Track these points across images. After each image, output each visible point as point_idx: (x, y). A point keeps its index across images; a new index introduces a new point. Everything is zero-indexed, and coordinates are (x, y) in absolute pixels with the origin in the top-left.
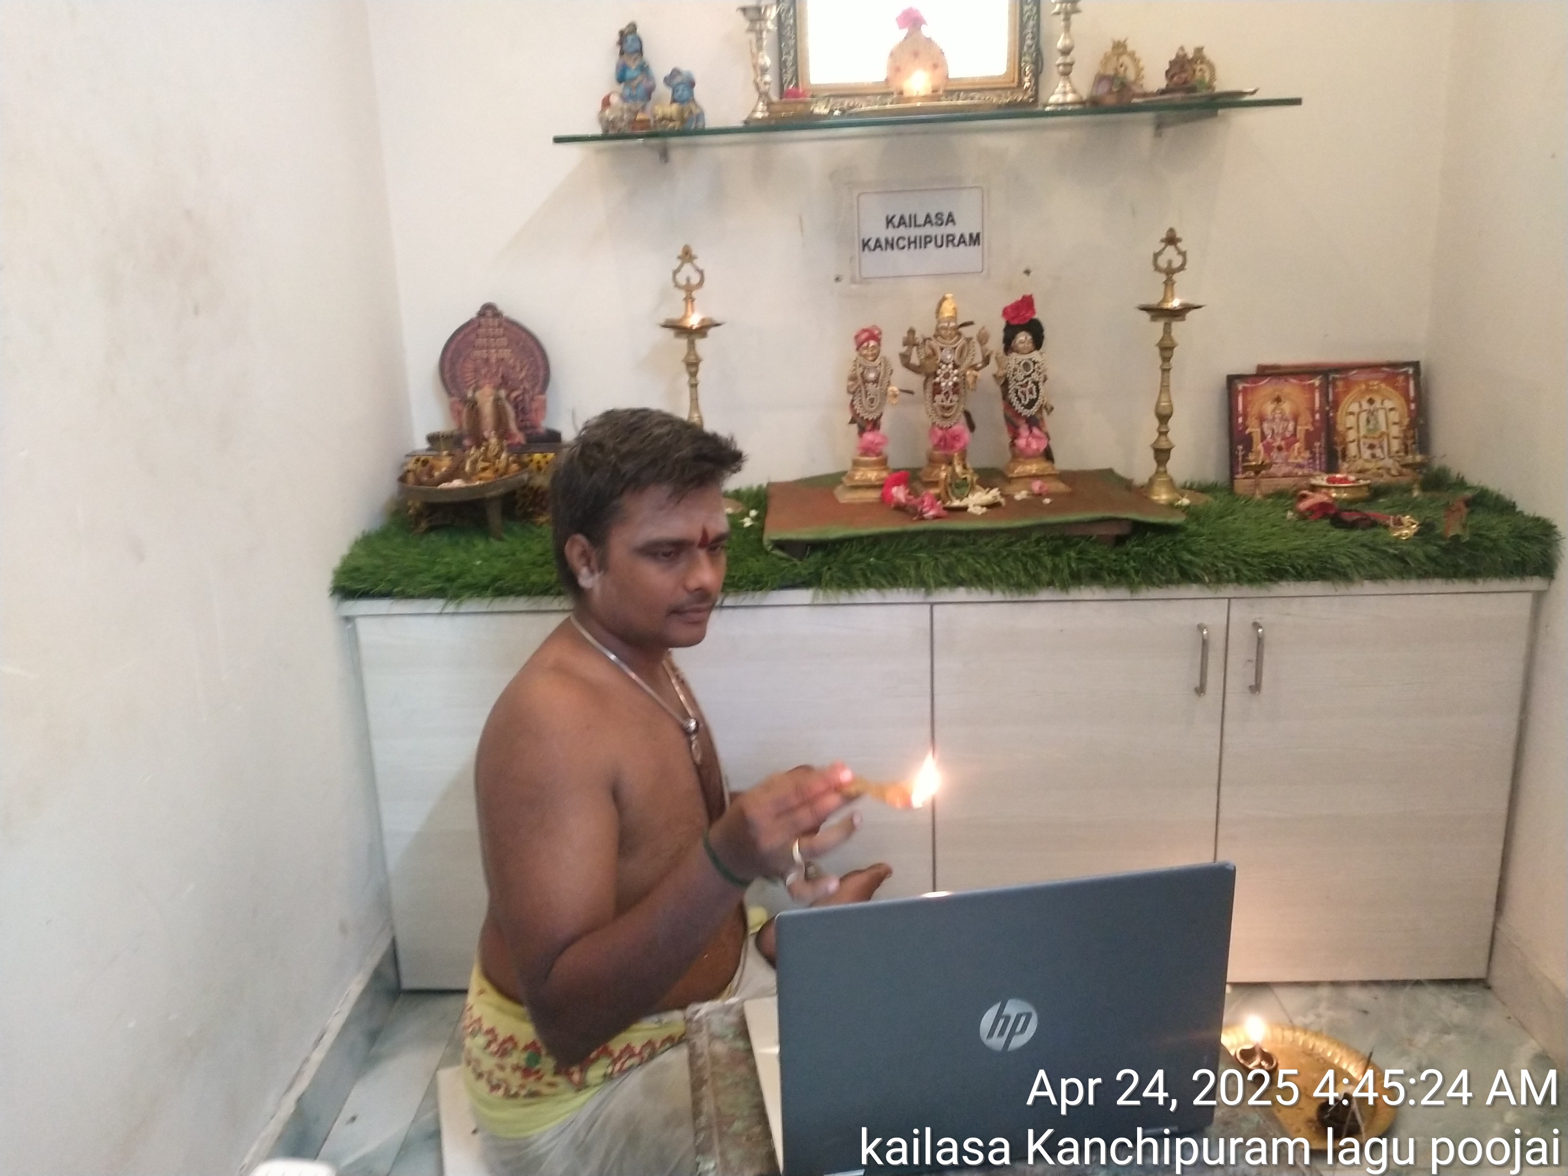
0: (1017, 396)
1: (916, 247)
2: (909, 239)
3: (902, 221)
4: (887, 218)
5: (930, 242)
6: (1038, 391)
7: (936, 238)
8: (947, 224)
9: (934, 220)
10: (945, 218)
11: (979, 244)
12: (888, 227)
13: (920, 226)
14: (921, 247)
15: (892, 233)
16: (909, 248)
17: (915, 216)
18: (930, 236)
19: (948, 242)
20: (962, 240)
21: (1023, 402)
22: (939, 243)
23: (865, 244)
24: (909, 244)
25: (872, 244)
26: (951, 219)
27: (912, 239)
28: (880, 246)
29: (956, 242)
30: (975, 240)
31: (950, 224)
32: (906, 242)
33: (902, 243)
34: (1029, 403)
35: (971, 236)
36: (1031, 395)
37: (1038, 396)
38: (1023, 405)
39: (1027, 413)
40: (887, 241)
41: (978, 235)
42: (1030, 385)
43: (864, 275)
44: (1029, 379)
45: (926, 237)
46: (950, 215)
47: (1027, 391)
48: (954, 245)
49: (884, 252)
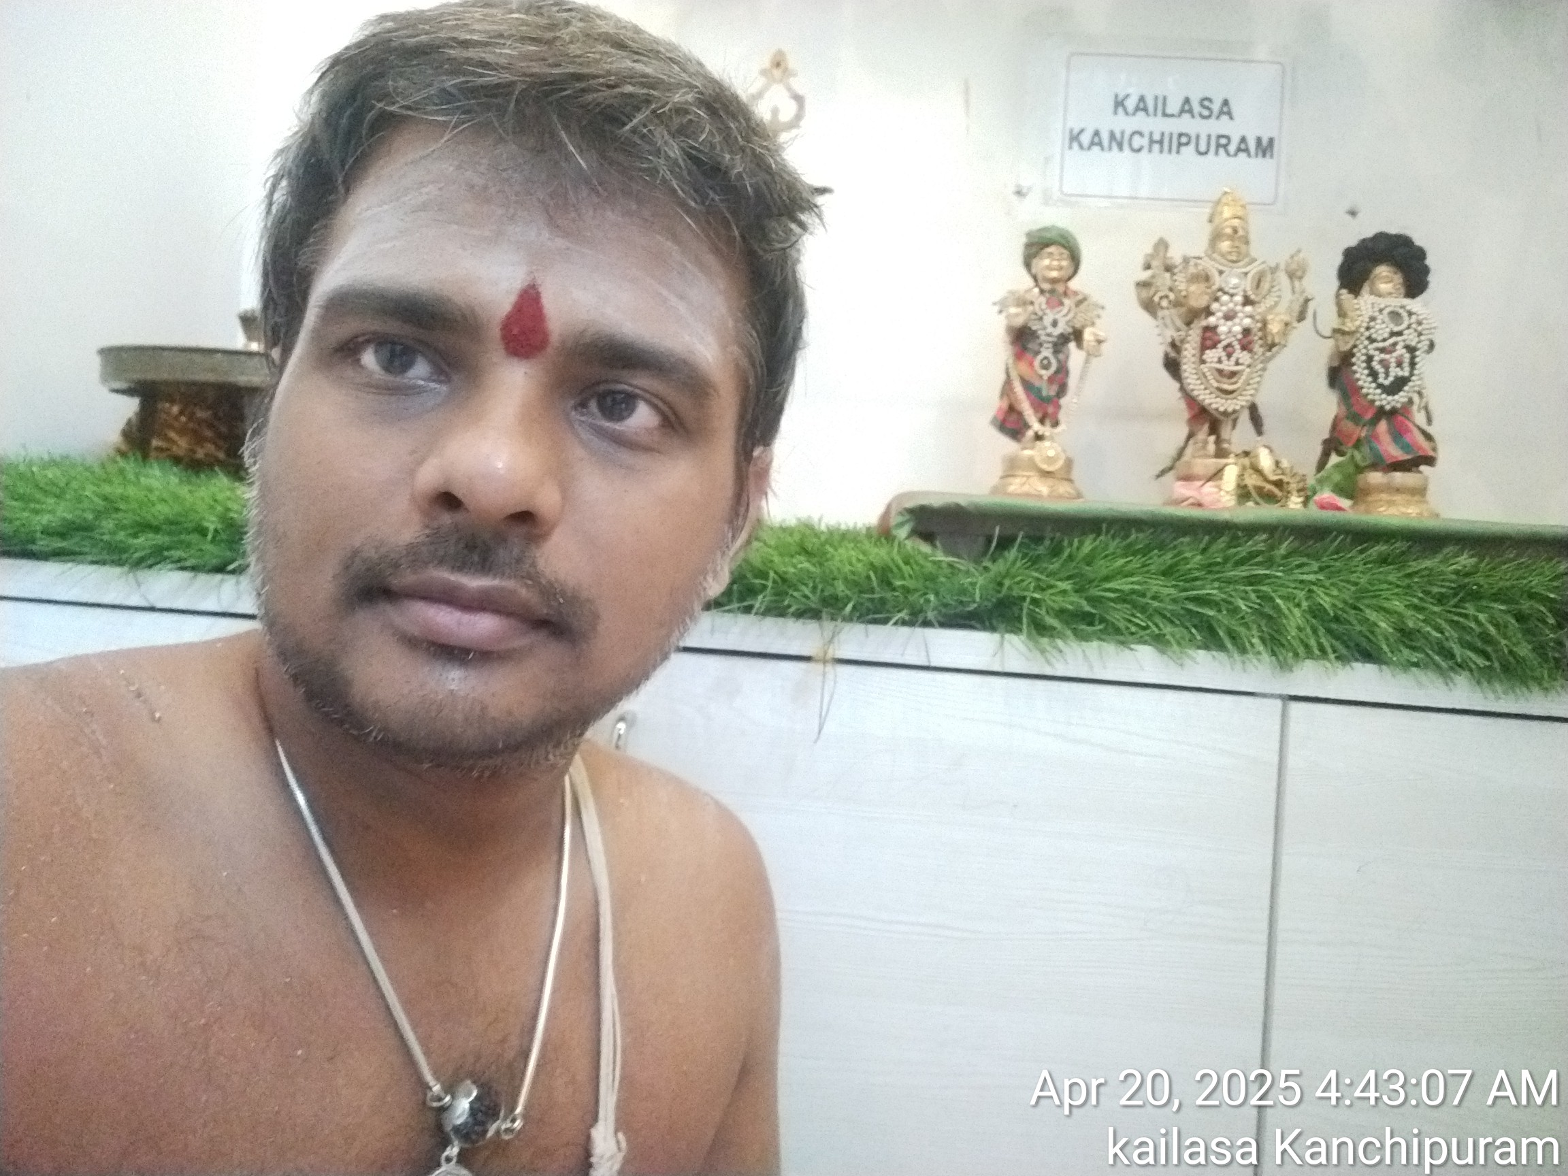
0: (1370, 367)
1: (1161, 151)
2: (1151, 134)
3: (1142, 106)
4: (1116, 96)
5: (1187, 144)
6: (1413, 364)
7: (1198, 137)
8: (1218, 117)
9: (1197, 108)
10: (1216, 107)
11: (1272, 156)
12: (1115, 113)
13: (1172, 116)
14: (1170, 151)
15: (1124, 124)
16: (1150, 151)
17: (1165, 99)
18: (1187, 135)
19: (1218, 146)
20: (1243, 148)
21: (1381, 380)
22: (1203, 148)
23: (1074, 138)
24: (1152, 142)
25: (1086, 139)
26: (1226, 109)
27: (1157, 137)
28: (1100, 144)
29: (1232, 148)
30: (1265, 148)
31: (1225, 118)
32: (1145, 142)
33: (1138, 140)
34: (1392, 383)
35: (1259, 140)
36: (1398, 369)
37: (1412, 374)
38: (1380, 386)
39: (1388, 401)
40: (1112, 136)
41: (1271, 141)
42: (1400, 350)
43: (1066, 189)
44: (1400, 338)
45: (1180, 135)
46: (1226, 103)
47: (1393, 360)
48: (1228, 154)
49: (1106, 155)
